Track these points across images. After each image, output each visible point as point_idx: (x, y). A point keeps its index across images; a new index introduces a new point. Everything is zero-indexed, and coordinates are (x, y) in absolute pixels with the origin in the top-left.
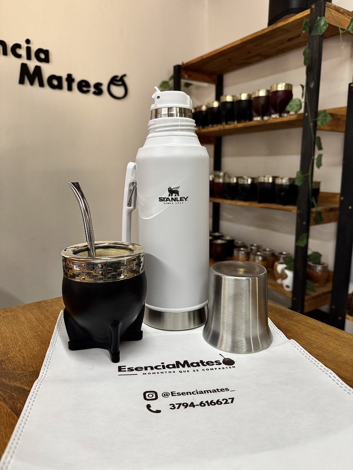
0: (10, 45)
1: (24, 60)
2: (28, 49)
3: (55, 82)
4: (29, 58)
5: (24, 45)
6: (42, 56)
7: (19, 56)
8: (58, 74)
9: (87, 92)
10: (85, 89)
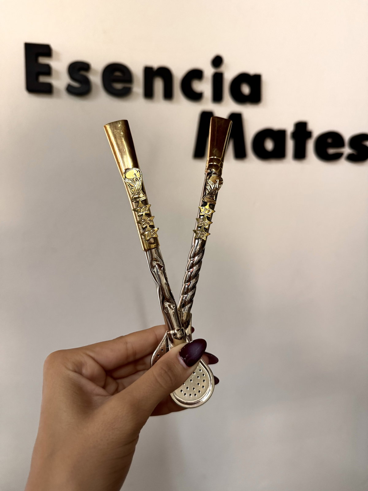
0: (179, 73)
1: (207, 105)
2: (218, 79)
3: (269, 145)
4: (217, 97)
5: (209, 71)
6: (246, 90)
7: (196, 97)
8: (276, 125)
9: (336, 157)
10: (331, 151)
